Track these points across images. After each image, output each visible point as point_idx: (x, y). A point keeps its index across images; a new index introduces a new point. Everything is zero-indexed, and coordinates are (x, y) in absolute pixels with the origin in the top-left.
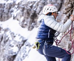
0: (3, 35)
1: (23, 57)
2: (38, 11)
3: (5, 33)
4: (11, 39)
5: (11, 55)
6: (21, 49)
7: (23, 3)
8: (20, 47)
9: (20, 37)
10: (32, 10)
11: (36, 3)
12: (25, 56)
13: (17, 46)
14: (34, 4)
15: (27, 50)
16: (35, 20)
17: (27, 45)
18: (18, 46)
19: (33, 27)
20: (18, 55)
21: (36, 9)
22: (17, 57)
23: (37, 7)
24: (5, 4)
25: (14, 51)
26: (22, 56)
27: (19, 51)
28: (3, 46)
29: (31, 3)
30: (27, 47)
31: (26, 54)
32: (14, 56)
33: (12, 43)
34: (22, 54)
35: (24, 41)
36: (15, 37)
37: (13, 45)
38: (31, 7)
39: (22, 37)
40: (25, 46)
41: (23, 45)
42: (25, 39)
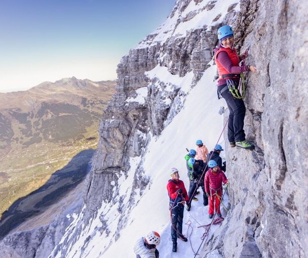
0: (151, 86)
1: (178, 109)
2: (189, 50)
3: (153, 84)
4: (161, 90)
5: (164, 108)
6: (174, 101)
7: (169, 43)
8: (173, 98)
9: (171, 86)
10: (182, 50)
11: (186, 39)
12: (180, 107)
13: (169, 97)
14: (183, 42)
15: (182, 100)
16: (187, 62)
17: (181, 95)
18: (171, 97)
19: (185, 72)
20: (172, 108)
21: (187, 48)
22: (171, 111)
23: (187, 45)
24: (148, 48)
25: (167, 104)
26: (176, 108)
27: (172, 103)
28: (154, 100)
29: (180, 40)
30: (181, 97)
31: (180, 105)
32: (168, 110)
33: (162, 95)
34: (177, 105)
35: (177, 90)
36: (165, 87)
37: (164, 96)
38: (180, 46)
39: (173, 85)
40: (178, 96)
41: (176, 95)
42: (177, 88)
